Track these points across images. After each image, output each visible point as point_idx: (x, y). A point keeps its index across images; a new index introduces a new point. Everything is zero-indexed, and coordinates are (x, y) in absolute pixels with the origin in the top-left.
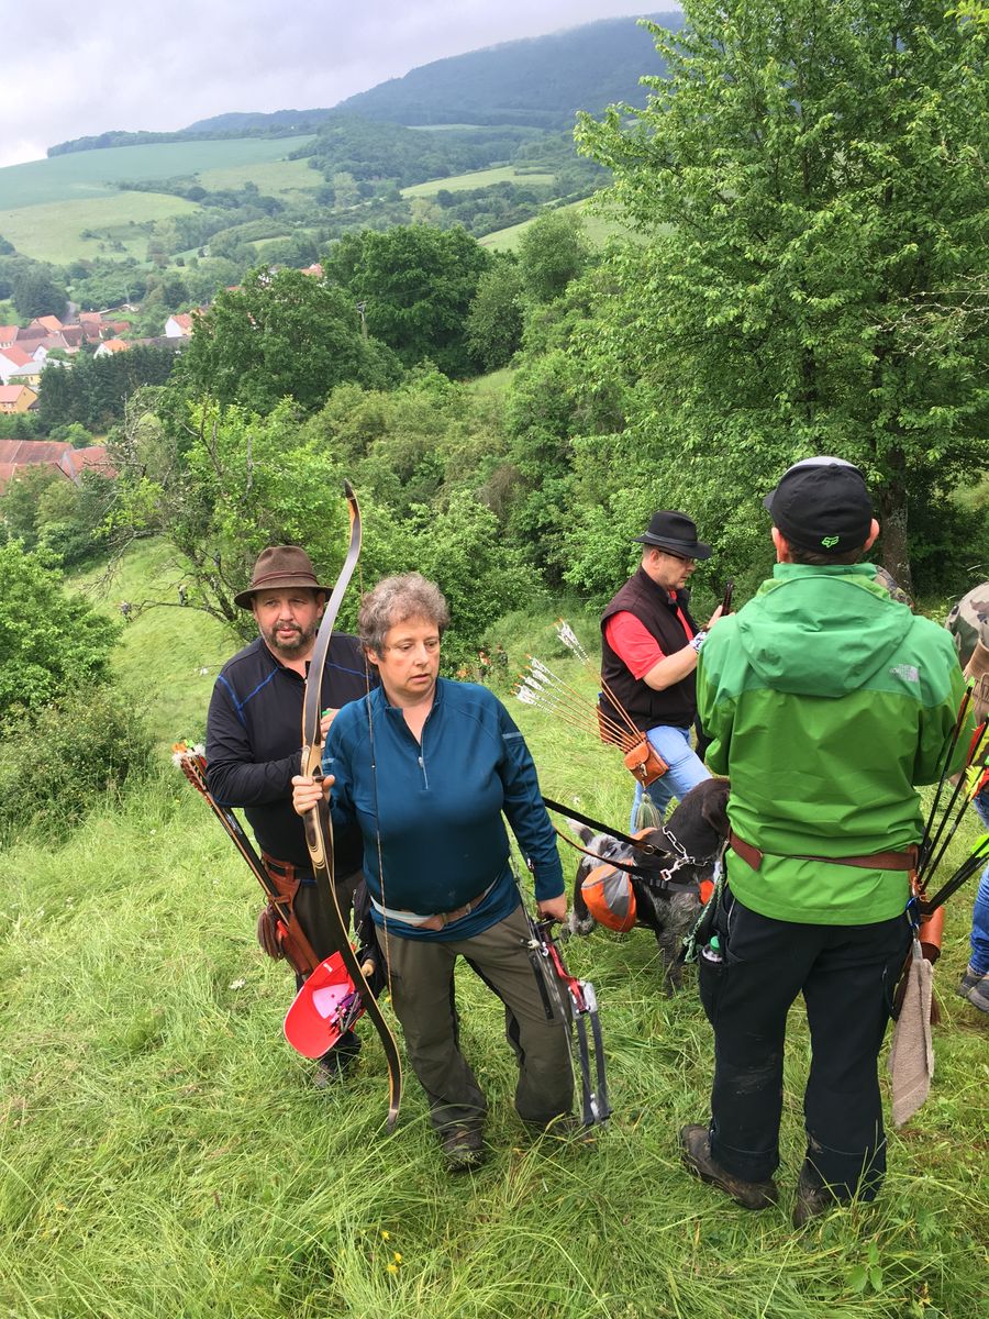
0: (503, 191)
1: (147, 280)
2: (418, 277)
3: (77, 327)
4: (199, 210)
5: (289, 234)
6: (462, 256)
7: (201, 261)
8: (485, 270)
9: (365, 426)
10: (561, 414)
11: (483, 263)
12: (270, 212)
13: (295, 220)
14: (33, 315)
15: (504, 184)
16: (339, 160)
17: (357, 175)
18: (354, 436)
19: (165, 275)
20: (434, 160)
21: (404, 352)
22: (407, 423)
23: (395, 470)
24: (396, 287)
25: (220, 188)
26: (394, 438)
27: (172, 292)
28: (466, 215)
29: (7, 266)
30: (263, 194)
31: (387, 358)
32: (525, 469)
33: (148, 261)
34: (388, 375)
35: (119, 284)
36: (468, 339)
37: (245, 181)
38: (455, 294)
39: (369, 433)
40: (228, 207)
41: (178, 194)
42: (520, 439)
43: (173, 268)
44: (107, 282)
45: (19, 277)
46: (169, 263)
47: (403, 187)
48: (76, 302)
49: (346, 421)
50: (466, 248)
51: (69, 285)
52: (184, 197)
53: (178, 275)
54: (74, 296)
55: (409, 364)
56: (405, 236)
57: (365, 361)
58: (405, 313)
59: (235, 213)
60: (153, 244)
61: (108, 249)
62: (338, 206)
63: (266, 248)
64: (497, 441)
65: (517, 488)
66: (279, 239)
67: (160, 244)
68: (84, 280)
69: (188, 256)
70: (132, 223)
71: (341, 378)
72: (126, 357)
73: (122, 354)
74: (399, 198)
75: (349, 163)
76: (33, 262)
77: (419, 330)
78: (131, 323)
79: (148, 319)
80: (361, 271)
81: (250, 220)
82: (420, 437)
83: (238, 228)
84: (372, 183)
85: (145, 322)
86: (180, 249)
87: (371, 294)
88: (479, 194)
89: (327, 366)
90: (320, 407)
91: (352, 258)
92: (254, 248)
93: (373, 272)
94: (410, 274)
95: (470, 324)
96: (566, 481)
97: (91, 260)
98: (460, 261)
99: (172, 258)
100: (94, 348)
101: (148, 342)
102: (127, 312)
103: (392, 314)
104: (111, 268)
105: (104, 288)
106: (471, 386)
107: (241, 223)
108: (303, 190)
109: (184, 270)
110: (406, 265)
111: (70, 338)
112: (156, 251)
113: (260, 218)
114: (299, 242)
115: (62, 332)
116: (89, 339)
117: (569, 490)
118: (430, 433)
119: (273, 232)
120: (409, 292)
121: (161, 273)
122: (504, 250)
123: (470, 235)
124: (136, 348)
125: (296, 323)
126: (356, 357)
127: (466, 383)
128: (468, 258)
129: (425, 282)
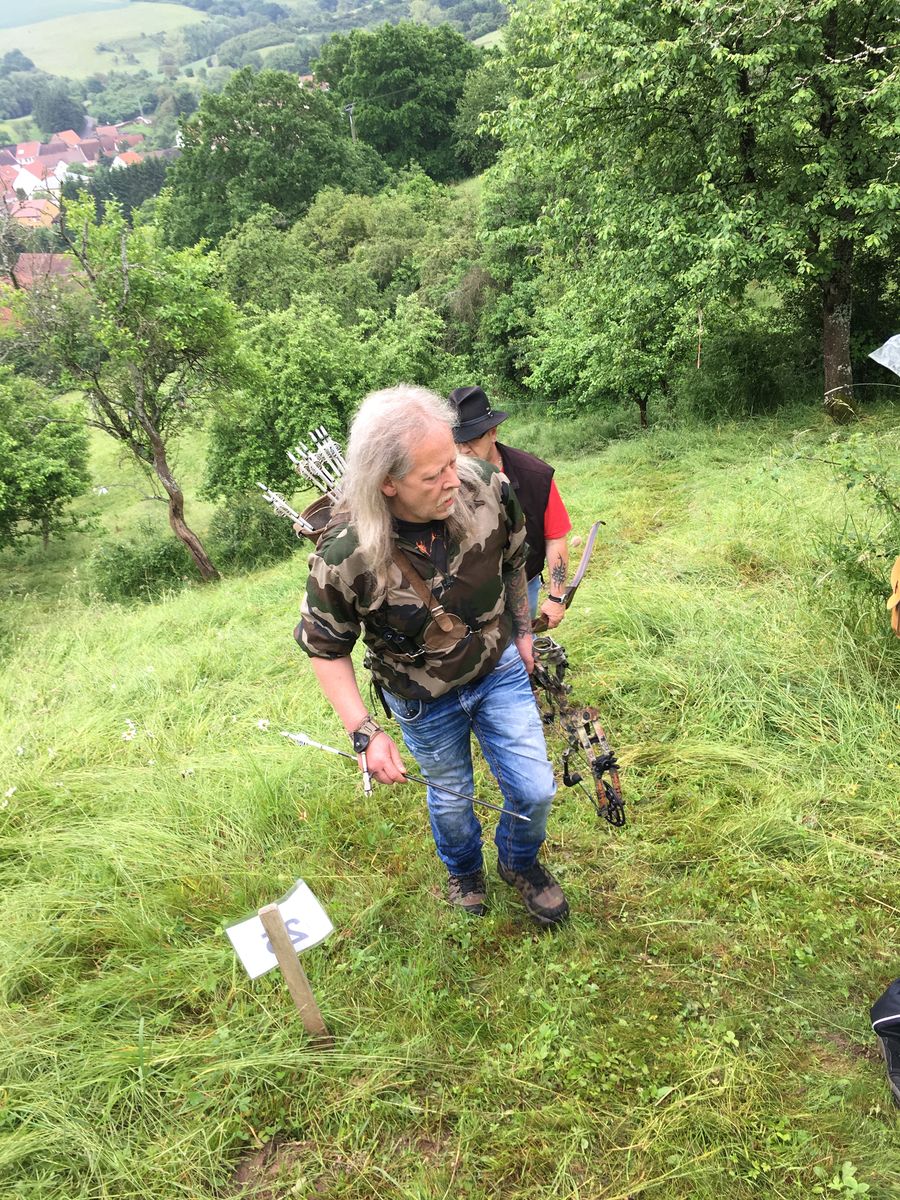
1: (159, 91)
2: (406, 76)
3: (95, 140)
4: (206, 19)
5: (292, 41)
6: (449, 54)
7: (209, 70)
8: (473, 68)
9: (346, 231)
11: (471, 61)
12: (274, 19)
13: (298, 25)
14: (54, 130)
18: (337, 241)
19: (176, 86)
21: (393, 156)
22: (387, 227)
23: (375, 276)
24: (385, 88)
26: (374, 243)
27: (181, 102)
28: (464, 15)
29: (28, 82)
31: (373, 162)
32: (495, 272)
33: (160, 72)
34: (374, 178)
35: (133, 96)
36: (456, 140)
38: (442, 93)
39: (352, 239)
40: (234, 15)
43: (183, 79)
44: (121, 95)
45: (38, 93)
46: (179, 74)
48: (93, 116)
49: (329, 226)
50: (452, 45)
51: (86, 99)
52: (192, 7)
53: (187, 86)
54: (91, 110)
55: (396, 166)
56: (392, 34)
57: (348, 164)
58: (393, 114)
59: (241, 21)
60: (164, 55)
61: (121, 62)
62: (339, 10)
63: (271, 56)
64: (470, 243)
65: (487, 291)
66: (282, 47)
67: (170, 55)
68: (99, 95)
69: (197, 66)
70: (143, 34)
71: (325, 182)
72: (139, 168)
73: (135, 166)
74: (399, 1)
76: (51, 78)
77: (408, 131)
78: (144, 136)
79: (160, 131)
80: (350, 72)
81: (254, 28)
82: (397, 241)
83: (244, 36)
85: (159, 134)
86: (190, 59)
87: (359, 95)
89: (310, 171)
90: (303, 213)
91: (341, 58)
92: (258, 56)
93: (361, 73)
94: (398, 73)
95: (458, 124)
96: (533, 284)
97: (106, 74)
98: (447, 59)
99: (182, 69)
100: (109, 162)
101: (160, 154)
102: (141, 125)
103: (381, 115)
104: (125, 81)
105: (118, 102)
106: (458, 190)
107: (247, 30)
109: (193, 81)
110: (393, 65)
111: (89, 151)
112: (167, 63)
113: (264, 25)
114: (302, 48)
115: (81, 146)
116: (106, 153)
117: (537, 293)
118: (410, 236)
119: (277, 39)
120: (396, 93)
121: (172, 84)
122: (492, 48)
123: (462, 35)
124: (149, 161)
125: (279, 126)
126: (340, 160)
127: (452, 186)
128: (455, 56)
129: (413, 81)
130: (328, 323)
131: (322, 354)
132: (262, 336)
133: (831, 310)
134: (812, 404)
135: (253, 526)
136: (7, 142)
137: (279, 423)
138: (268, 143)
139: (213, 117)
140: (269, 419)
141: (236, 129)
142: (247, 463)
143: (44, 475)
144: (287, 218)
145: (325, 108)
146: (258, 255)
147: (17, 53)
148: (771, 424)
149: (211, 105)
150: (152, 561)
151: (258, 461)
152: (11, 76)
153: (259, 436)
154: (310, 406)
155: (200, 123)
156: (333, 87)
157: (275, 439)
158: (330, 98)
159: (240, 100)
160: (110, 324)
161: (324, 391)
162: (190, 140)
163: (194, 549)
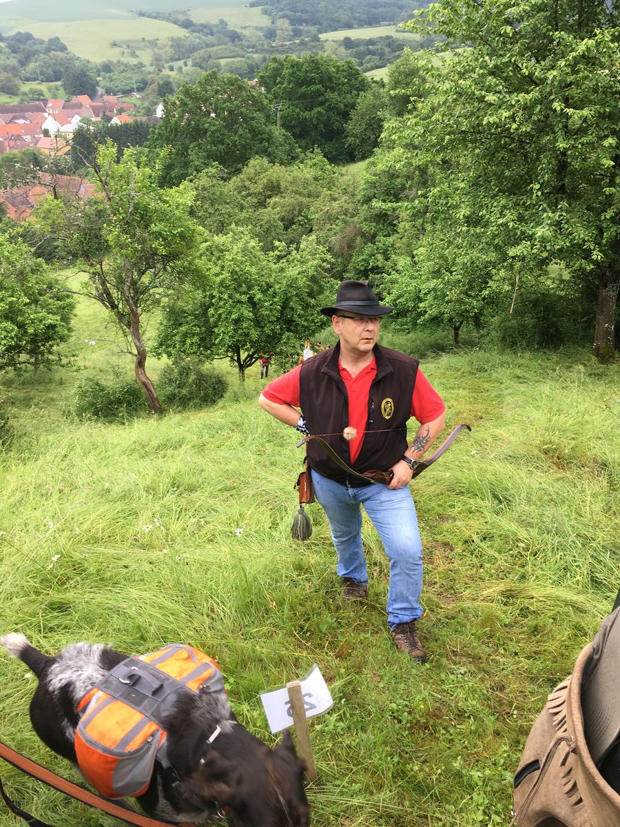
0: (387, 42)
1: (149, 78)
2: (318, 90)
3: (102, 104)
4: (187, 35)
5: (243, 57)
6: (349, 80)
7: (184, 68)
8: (365, 91)
9: (267, 187)
10: (395, 193)
11: (363, 86)
12: (233, 40)
13: (248, 47)
14: (74, 94)
15: (388, 37)
16: (281, 10)
17: (293, 21)
18: (259, 193)
19: (161, 76)
20: (344, 16)
21: (303, 142)
22: (295, 188)
23: (282, 219)
24: (303, 96)
25: (203, 22)
26: (285, 198)
27: (163, 87)
28: (360, 56)
29: (61, 59)
30: (230, 28)
31: (290, 144)
32: (365, 228)
33: (151, 65)
34: (288, 155)
35: (131, 78)
36: (347, 137)
37: (220, 18)
38: (341, 105)
39: (270, 193)
40: (206, 35)
41: (175, 22)
42: (365, 206)
43: (166, 72)
44: (124, 77)
45: (68, 67)
46: (164, 68)
47: (321, 33)
48: (102, 88)
49: (255, 183)
50: (352, 74)
51: (99, 76)
52: (179, 25)
53: (169, 76)
54: (102, 84)
55: (305, 149)
56: (313, 61)
57: (273, 143)
58: (307, 114)
59: (210, 39)
60: (155, 54)
61: (126, 55)
62: (277, 41)
63: (227, 64)
64: (350, 207)
65: (359, 240)
66: (236, 59)
67: (160, 55)
68: (108, 74)
69: (177, 64)
70: (143, 39)
71: (256, 154)
72: (129, 126)
73: (126, 125)
74: (318, 40)
75: (288, 12)
76: (78, 59)
77: (316, 127)
78: (135, 105)
79: (146, 104)
80: (281, 83)
81: (219, 45)
82: (300, 199)
83: (211, 49)
84: (301, 27)
85: (145, 106)
86: (172, 59)
87: (286, 99)
88: (371, 42)
89: (247, 144)
90: (238, 171)
91: (277, 72)
92: (219, 64)
93: (289, 84)
94: (314, 88)
95: (349, 127)
96: (391, 239)
97: (115, 61)
98: (348, 83)
99: (167, 65)
100: (109, 119)
101: (144, 119)
102: (134, 98)
103: (299, 114)
104: (127, 68)
105: (120, 81)
106: (344, 170)
107: (213, 46)
108: (256, 28)
109: (173, 74)
110: (311, 82)
111: (96, 112)
112: (157, 60)
113: (226, 44)
114: (249, 62)
115: (91, 106)
116: (108, 113)
117: (393, 246)
118: (309, 197)
119: (233, 54)
120: (311, 101)
121: (158, 74)
122: (379, 79)
123: (359, 69)
124: (136, 122)
125: (231, 112)
126: (268, 140)
127: (340, 167)
128: (353, 81)
129: (323, 94)
130: (253, 247)
131: (247, 268)
132: (207, 250)
133: (605, 286)
134: (584, 347)
135: (190, 380)
136: (42, 97)
137: (211, 311)
138: (222, 122)
139: (187, 100)
140: (205, 307)
141: (201, 110)
142: (185, 335)
143: (44, 325)
144: (227, 173)
145: (262, 104)
146: (206, 195)
147: (57, 39)
148: (555, 358)
149: (187, 92)
150: (118, 395)
151: (193, 335)
152: (50, 54)
153: (196, 318)
154: (234, 302)
155: (178, 103)
156: (268, 91)
157: (207, 321)
158: (266, 98)
159: (206, 91)
160: (116, 231)
161: (245, 293)
162: (168, 112)
163: (149, 390)
